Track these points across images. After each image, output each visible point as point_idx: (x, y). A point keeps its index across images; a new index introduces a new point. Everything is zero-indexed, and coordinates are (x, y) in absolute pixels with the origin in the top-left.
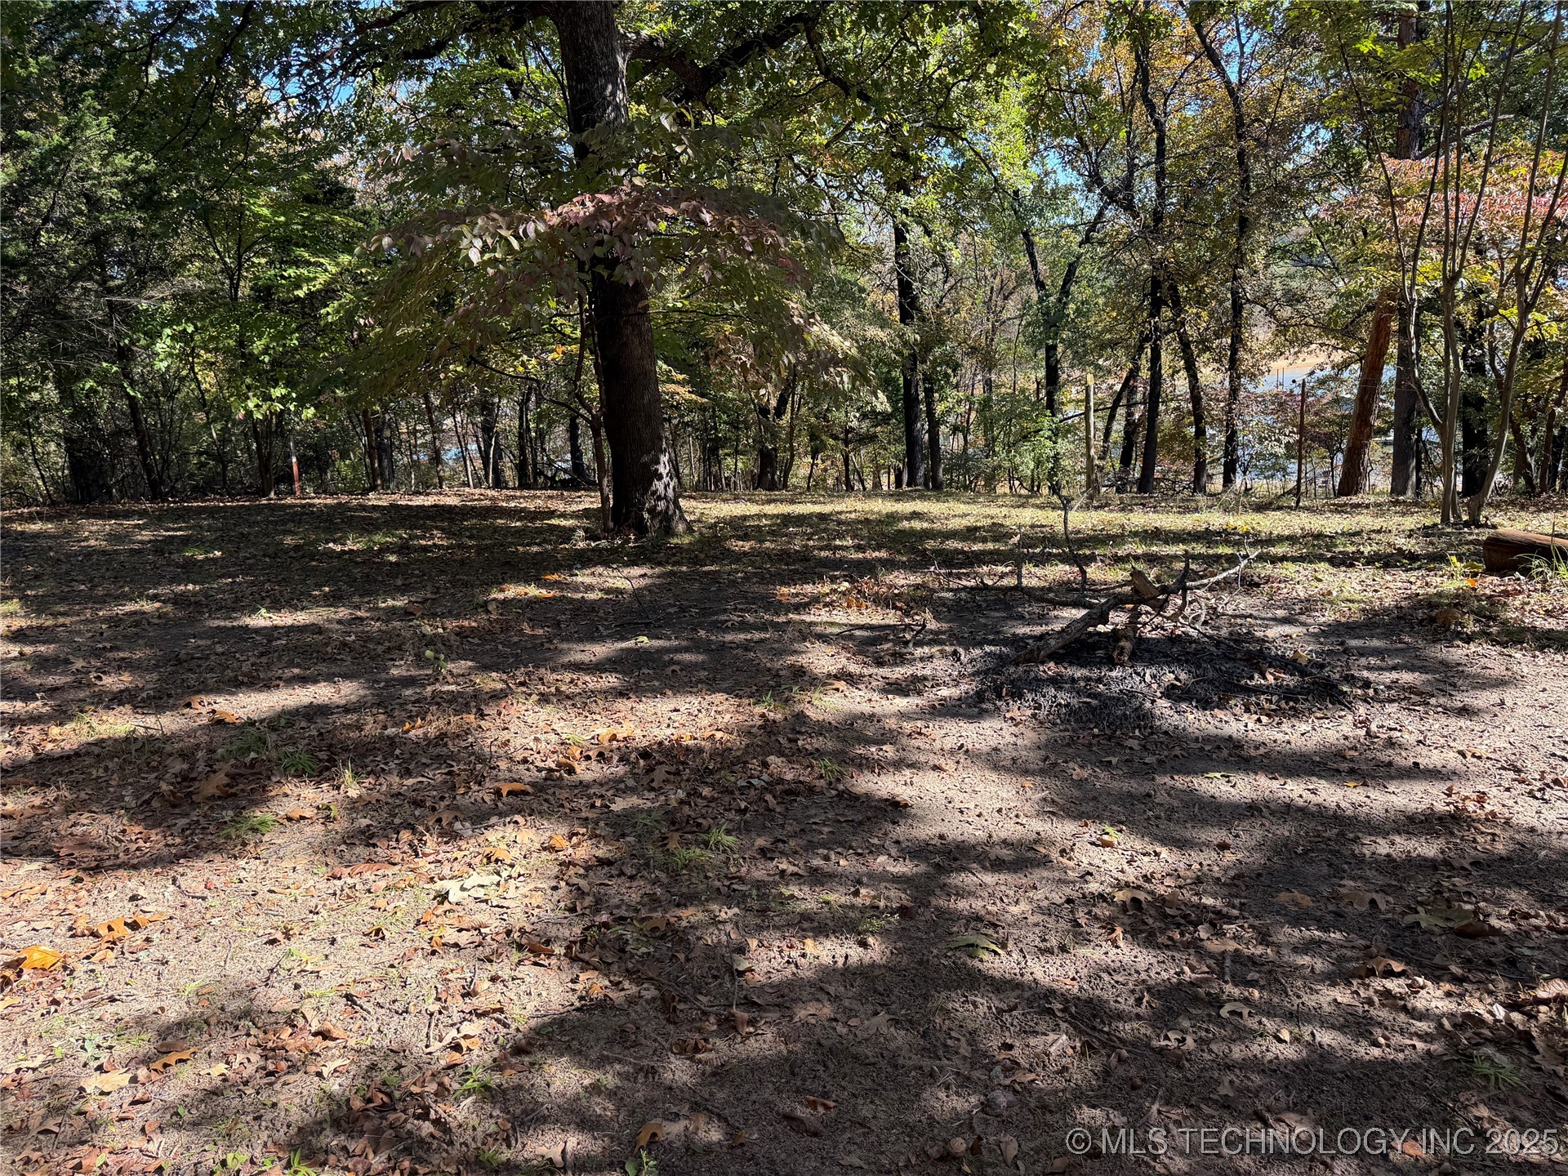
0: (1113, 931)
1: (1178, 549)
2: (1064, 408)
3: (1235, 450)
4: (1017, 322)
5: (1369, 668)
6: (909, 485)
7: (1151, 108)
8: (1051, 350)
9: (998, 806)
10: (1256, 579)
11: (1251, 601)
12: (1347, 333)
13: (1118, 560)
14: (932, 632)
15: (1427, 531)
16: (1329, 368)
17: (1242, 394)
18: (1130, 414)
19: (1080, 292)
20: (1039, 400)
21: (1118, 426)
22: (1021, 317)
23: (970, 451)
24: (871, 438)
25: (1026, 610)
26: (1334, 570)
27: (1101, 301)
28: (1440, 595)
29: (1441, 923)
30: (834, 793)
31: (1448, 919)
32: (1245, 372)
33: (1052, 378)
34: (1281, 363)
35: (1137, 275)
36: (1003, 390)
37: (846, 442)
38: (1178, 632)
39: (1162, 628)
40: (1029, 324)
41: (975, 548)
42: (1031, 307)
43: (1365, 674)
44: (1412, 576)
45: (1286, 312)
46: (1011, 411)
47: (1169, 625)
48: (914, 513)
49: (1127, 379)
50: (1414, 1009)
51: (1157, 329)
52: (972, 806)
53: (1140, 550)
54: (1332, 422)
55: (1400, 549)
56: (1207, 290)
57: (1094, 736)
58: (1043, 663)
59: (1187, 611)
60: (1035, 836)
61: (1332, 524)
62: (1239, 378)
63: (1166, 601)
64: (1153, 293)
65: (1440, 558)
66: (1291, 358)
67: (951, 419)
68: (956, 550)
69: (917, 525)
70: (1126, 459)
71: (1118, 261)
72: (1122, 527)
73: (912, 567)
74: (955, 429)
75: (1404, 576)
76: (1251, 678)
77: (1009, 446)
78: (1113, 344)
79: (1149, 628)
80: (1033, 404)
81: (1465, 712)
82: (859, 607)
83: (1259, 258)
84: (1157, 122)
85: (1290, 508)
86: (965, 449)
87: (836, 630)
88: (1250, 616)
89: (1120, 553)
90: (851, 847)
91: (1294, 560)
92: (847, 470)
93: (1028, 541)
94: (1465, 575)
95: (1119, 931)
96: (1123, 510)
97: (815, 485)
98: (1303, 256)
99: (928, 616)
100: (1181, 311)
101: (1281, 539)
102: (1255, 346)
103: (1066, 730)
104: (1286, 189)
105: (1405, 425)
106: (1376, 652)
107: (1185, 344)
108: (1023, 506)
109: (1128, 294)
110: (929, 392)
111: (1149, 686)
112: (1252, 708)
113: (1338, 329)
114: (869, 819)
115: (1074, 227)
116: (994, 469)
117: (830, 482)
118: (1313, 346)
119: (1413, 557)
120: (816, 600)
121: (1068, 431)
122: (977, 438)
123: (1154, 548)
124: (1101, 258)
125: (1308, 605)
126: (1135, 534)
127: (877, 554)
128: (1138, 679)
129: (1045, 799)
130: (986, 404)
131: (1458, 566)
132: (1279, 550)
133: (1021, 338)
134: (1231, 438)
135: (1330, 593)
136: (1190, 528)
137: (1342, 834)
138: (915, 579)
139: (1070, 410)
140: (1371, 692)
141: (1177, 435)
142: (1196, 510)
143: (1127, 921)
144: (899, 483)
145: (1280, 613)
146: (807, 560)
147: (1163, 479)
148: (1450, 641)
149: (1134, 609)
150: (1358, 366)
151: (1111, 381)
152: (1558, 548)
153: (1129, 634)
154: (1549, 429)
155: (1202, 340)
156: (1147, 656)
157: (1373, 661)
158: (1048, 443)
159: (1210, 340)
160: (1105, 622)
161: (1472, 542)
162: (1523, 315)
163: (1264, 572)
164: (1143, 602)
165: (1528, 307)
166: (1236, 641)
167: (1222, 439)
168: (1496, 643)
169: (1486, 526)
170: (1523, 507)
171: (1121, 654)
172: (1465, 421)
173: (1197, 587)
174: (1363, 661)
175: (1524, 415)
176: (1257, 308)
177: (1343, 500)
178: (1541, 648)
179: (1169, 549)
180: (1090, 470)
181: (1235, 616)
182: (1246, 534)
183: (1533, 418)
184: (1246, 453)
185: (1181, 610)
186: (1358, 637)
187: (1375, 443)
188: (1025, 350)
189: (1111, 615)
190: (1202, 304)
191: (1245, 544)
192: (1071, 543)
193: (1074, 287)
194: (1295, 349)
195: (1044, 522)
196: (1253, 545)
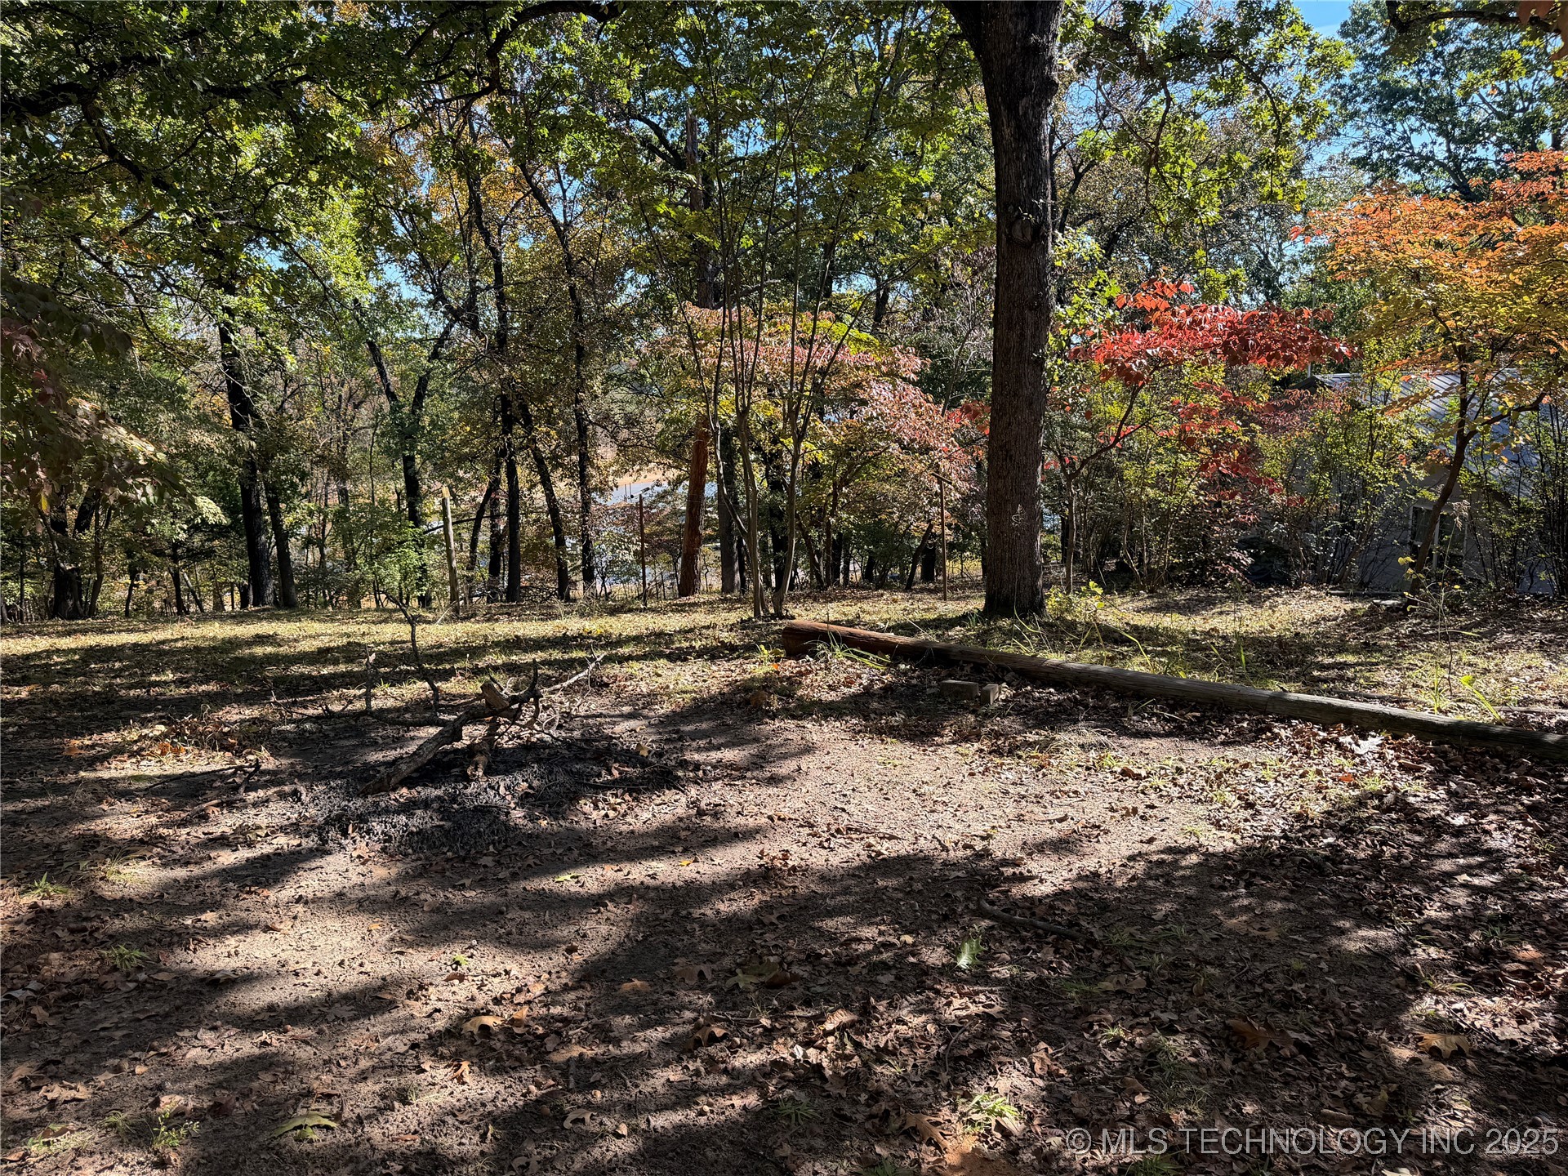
0: (459, 1066)
1: (539, 656)
2: (429, 520)
3: (590, 558)
4: (370, 431)
5: (699, 750)
6: (255, 605)
7: (487, 235)
8: (409, 461)
9: (339, 958)
10: (605, 679)
11: (601, 701)
12: (677, 454)
13: (477, 672)
14: (268, 772)
15: (744, 624)
16: (665, 484)
17: (593, 507)
18: (494, 526)
19: (432, 406)
20: (400, 511)
21: (484, 537)
22: (375, 427)
23: (329, 564)
24: (209, 554)
25: (378, 734)
26: (671, 665)
27: (456, 415)
28: (753, 679)
29: (754, 980)
30: (132, 985)
31: (760, 975)
32: (595, 489)
33: (413, 489)
34: (625, 480)
35: (486, 393)
36: (361, 500)
37: (175, 559)
38: (534, 739)
39: (519, 737)
40: (383, 434)
41: (325, 671)
42: (384, 417)
43: (696, 757)
44: (732, 665)
45: (624, 434)
46: (372, 521)
47: (525, 733)
48: (257, 636)
49: (489, 492)
50: (733, 1069)
51: (510, 445)
52: (309, 965)
53: (500, 660)
54: (672, 532)
55: (723, 642)
56: (556, 411)
57: (448, 860)
58: (394, 790)
59: (543, 716)
60: (380, 982)
61: (673, 622)
62: (588, 492)
63: (519, 710)
64: (504, 410)
65: (751, 648)
66: (635, 476)
67: (304, 530)
68: (302, 675)
69: (259, 651)
70: (494, 569)
71: (470, 379)
72: (485, 637)
73: (247, 699)
74: (308, 542)
75: (726, 665)
76: (599, 775)
77: (371, 559)
78: (473, 458)
79: (506, 738)
80: (393, 516)
81: (774, 780)
82: (177, 752)
83: (597, 385)
84: (493, 250)
85: (640, 610)
86: (322, 562)
87: (143, 785)
88: (600, 715)
89: (481, 665)
90: (152, 1048)
91: (638, 658)
92: (178, 590)
93: (383, 659)
94: (771, 661)
95: (465, 1065)
96: (488, 620)
97: (135, 612)
98: (635, 384)
99: (265, 753)
100: (532, 428)
101: (630, 640)
102: (601, 463)
103: (419, 859)
104: (615, 325)
105: (726, 535)
106: (704, 735)
107: (539, 461)
108: (385, 621)
109: (482, 410)
110: (273, 503)
111: (504, 798)
112: (600, 805)
113: (669, 451)
114: (178, 1008)
115: (420, 341)
116: (357, 582)
117: (157, 604)
118: (652, 465)
119: (733, 648)
120: (118, 750)
121: (434, 542)
122: (336, 551)
123: (514, 658)
124: (451, 375)
125: (651, 698)
126: (496, 644)
127: (204, 687)
128: (492, 793)
129: (393, 940)
130: (341, 515)
131: (765, 653)
132: (625, 650)
133: (376, 448)
134: (587, 549)
135: (667, 687)
136: (550, 635)
137: (676, 913)
138: (249, 713)
139: (435, 522)
140: (700, 773)
141: (538, 546)
142: (557, 617)
143: (474, 1051)
144: (244, 603)
145: (626, 709)
146: (111, 702)
147: (531, 587)
148: (760, 720)
149: (494, 720)
150: (687, 483)
151: (473, 494)
152: (835, 634)
153: (486, 747)
154: (829, 535)
155: (554, 457)
156: (502, 767)
157: (702, 743)
158: (414, 554)
159: (561, 457)
160: (459, 738)
161: (776, 632)
162: (797, 444)
163: (612, 672)
164: (496, 714)
165: (799, 437)
166: (587, 741)
167: (579, 548)
168: (794, 717)
169: (787, 617)
170: (815, 600)
171: (476, 769)
172: (772, 529)
173: (552, 693)
174: (694, 744)
175: (811, 524)
176: (599, 430)
177: (684, 599)
178: (825, 718)
179: (528, 658)
180: (453, 582)
181: (587, 717)
182: (599, 638)
183: (818, 526)
184: (602, 561)
185: (535, 717)
186: (690, 723)
187: (706, 548)
188: (381, 461)
189: (466, 730)
190: (551, 423)
191: (596, 647)
192: (430, 658)
193: (427, 400)
194: (637, 467)
195: (409, 637)
196: (603, 647)
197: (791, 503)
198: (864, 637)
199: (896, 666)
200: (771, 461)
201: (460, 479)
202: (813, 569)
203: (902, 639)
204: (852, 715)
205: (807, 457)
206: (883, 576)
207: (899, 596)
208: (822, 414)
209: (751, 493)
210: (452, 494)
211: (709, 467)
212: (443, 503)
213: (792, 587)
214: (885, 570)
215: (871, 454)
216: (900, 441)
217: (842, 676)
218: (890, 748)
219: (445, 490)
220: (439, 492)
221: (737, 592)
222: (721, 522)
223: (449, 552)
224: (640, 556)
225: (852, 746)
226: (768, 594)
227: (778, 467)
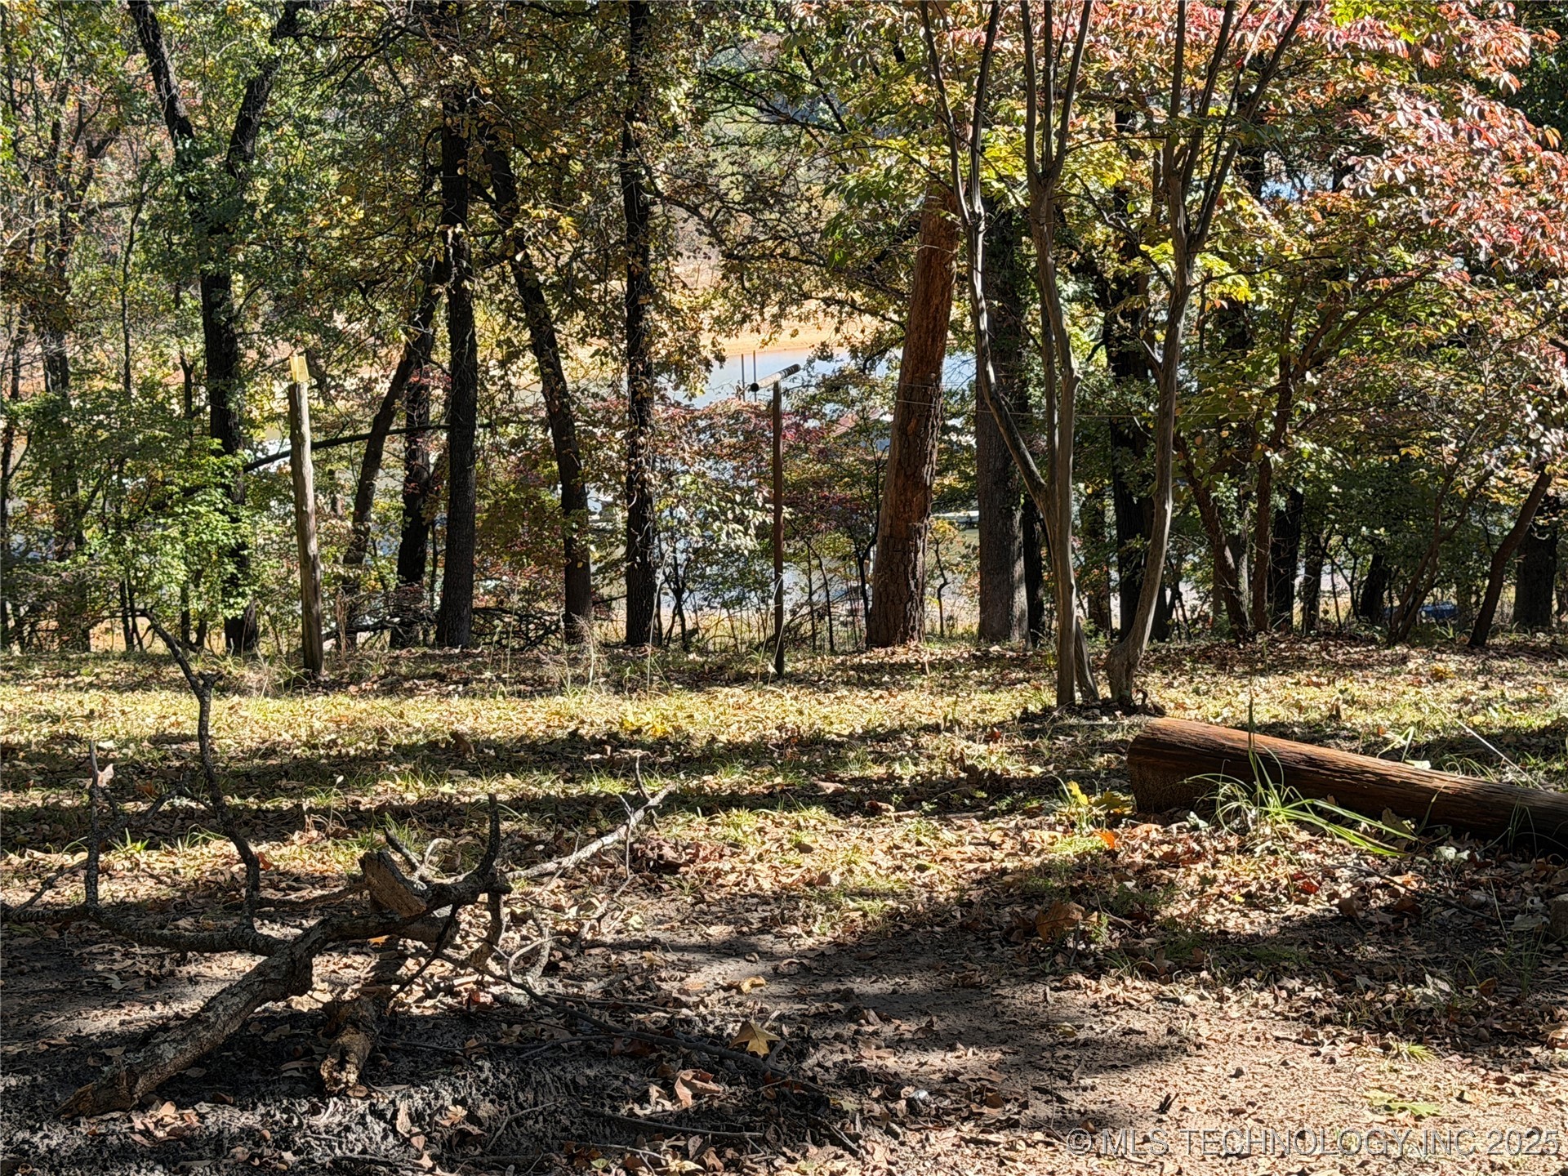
1: (505, 787)
2: (258, 435)
3: (647, 542)
4: (126, 214)
5: (897, 1044)
8: (215, 286)
10: (669, 853)
11: (655, 908)
12: (875, 279)
13: (356, 821)
15: (1030, 724)
17: (658, 410)
18: (411, 456)
20: (191, 413)
21: (390, 481)
22: (137, 203)
26: (838, 825)
27: (333, 176)
28: (1046, 870)
33: (222, 359)
34: (744, 341)
35: (407, 123)
36: (98, 384)
38: (485, 998)
39: (451, 991)
40: (156, 221)
42: (160, 178)
43: (892, 1062)
44: (993, 830)
45: (742, 226)
47: (466, 981)
49: (404, 370)
51: (460, 251)
53: (412, 793)
54: (855, 478)
55: (972, 770)
56: (577, 167)
58: (143, 1107)
59: (511, 939)
61: (847, 713)
62: (648, 372)
63: (452, 922)
64: (448, 166)
65: (1046, 789)
70: (410, 563)
72: (381, 734)
75: (979, 829)
76: (643, 1098)
77: (117, 529)
78: (368, 283)
79: (418, 992)
83: (678, 100)
85: (765, 678)
88: (653, 944)
89: (365, 803)
91: (754, 803)
94: (1097, 823)
96: (390, 691)
98: (779, 99)
100: (515, 211)
101: (736, 753)
102: (678, 299)
105: (1000, 485)
106: (913, 1007)
107: (530, 292)
108: (144, 685)
109: (393, 164)
111: (406, 1142)
113: (856, 269)
116: (83, 587)
118: (811, 305)
119: (998, 786)
121: (268, 492)
122: (34, 507)
123: (447, 788)
124: (323, 76)
126: (405, 753)
128: (377, 1127)
131: (1080, 801)
132: (722, 781)
133: (139, 256)
134: (639, 518)
135: (825, 879)
136: (537, 733)
139: (273, 440)
140: (900, 1106)
141: (508, 511)
142: (558, 688)
145: (719, 932)
147: (500, 610)
148: (1061, 976)
149: (390, 946)
150: (898, 352)
151: (366, 372)
152: (1266, 758)
153: (368, 1012)
154: (1264, 498)
155: (567, 283)
156: (405, 1064)
157: (908, 1027)
158: (221, 521)
159: (584, 283)
160: (305, 986)
161: (1113, 747)
162: (1184, 261)
163: (687, 836)
164: (397, 929)
165: (1189, 246)
166: (616, 1009)
167: (621, 516)
168: (1150, 974)
169: (1144, 710)
170: (1223, 665)
171: (341, 1066)
172: (1117, 478)
173: (537, 880)
174: (888, 1030)
175: (1218, 469)
176: (680, 213)
177: (879, 654)
178: (1235, 980)
179: (477, 790)
180: (309, 592)
181: (619, 947)
182: (660, 745)
183: (1237, 472)
184: (672, 552)
185: (490, 941)
186: (879, 974)
187: (940, 522)
188: (149, 286)
189: (321, 965)
190: (561, 198)
191: (649, 768)
192: (246, 781)
193: (265, 139)
194: (771, 310)
195: (191, 728)
196: (668, 770)
197: (1164, 413)
198: (1348, 771)
199: (1430, 850)
200: (1118, 297)
201: (338, 337)
202: (1222, 583)
203: (1450, 780)
204: (1304, 973)
205: (1213, 291)
206: (1409, 611)
207: (1451, 663)
208: (1255, 179)
209: (1061, 381)
210: (314, 370)
211: (955, 313)
212: (293, 393)
213: (1162, 630)
214: (1415, 595)
215: (1384, 284)
216: (1467, 252)
217: (1283, 872)
218: (1405, 1067)
219: (299, 365)
220: (281, 369)
221: (1016, 639)
222: (982, 455)
223: (301, 515)
224: (773, 540)
225: (1303, 1058)
226: (1097, 647)
227: (1134, 315)
